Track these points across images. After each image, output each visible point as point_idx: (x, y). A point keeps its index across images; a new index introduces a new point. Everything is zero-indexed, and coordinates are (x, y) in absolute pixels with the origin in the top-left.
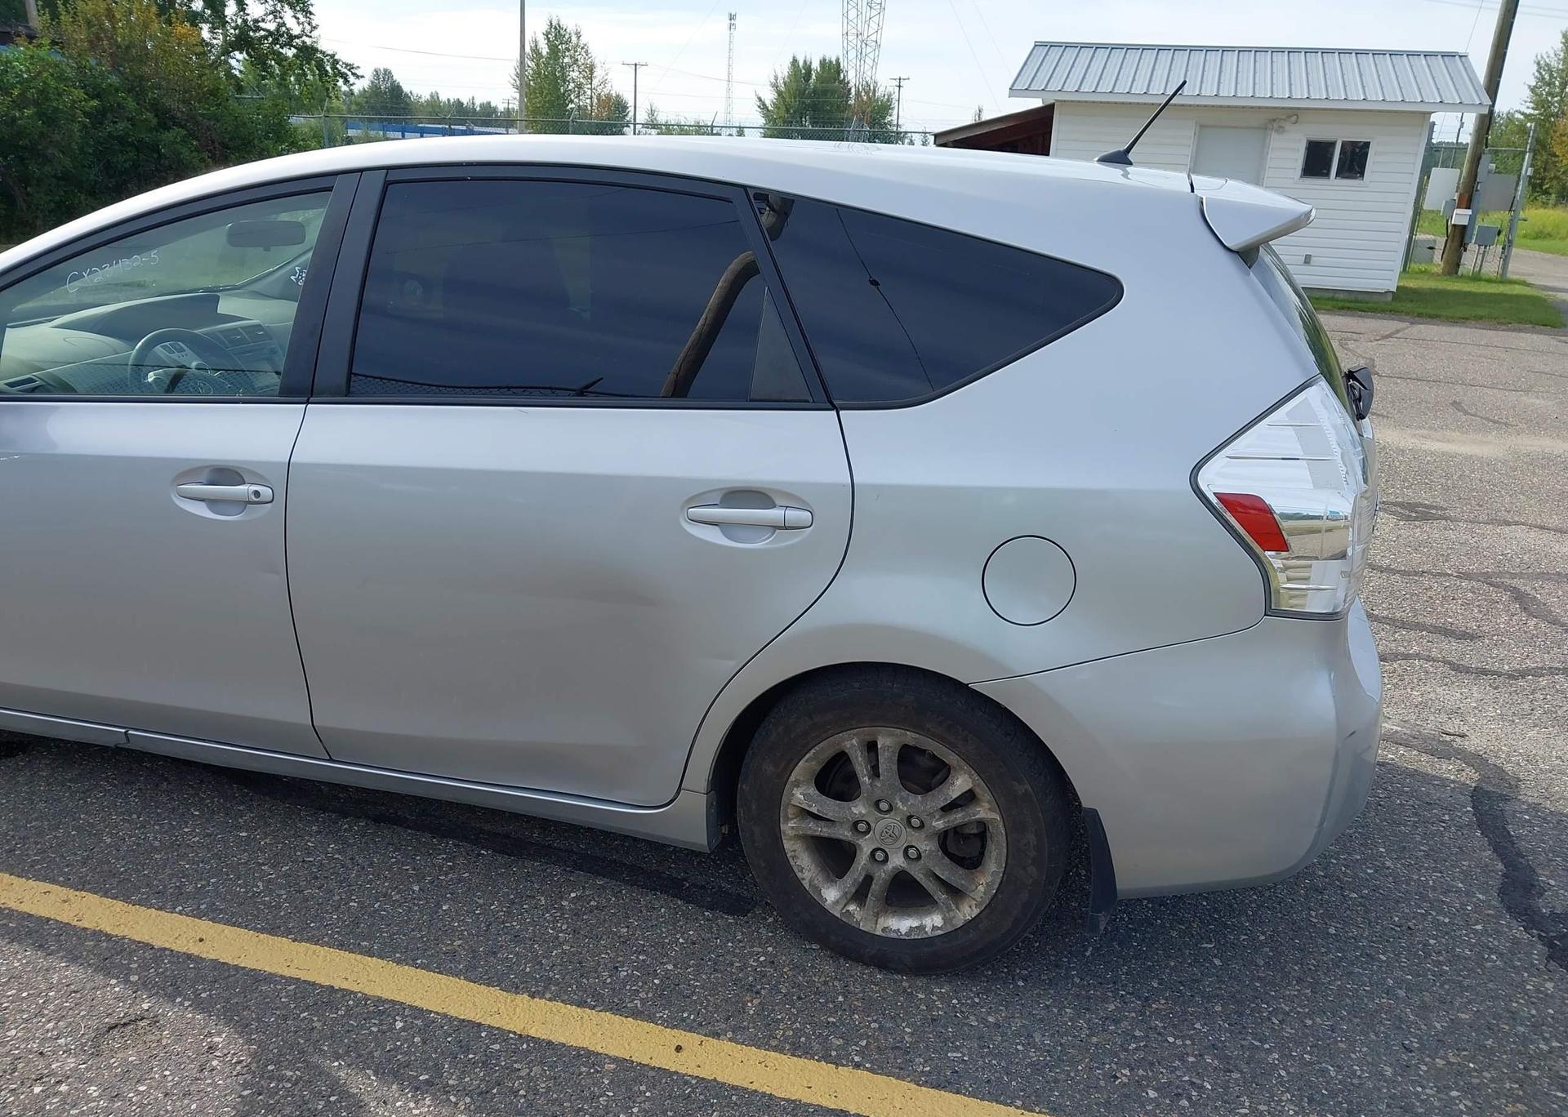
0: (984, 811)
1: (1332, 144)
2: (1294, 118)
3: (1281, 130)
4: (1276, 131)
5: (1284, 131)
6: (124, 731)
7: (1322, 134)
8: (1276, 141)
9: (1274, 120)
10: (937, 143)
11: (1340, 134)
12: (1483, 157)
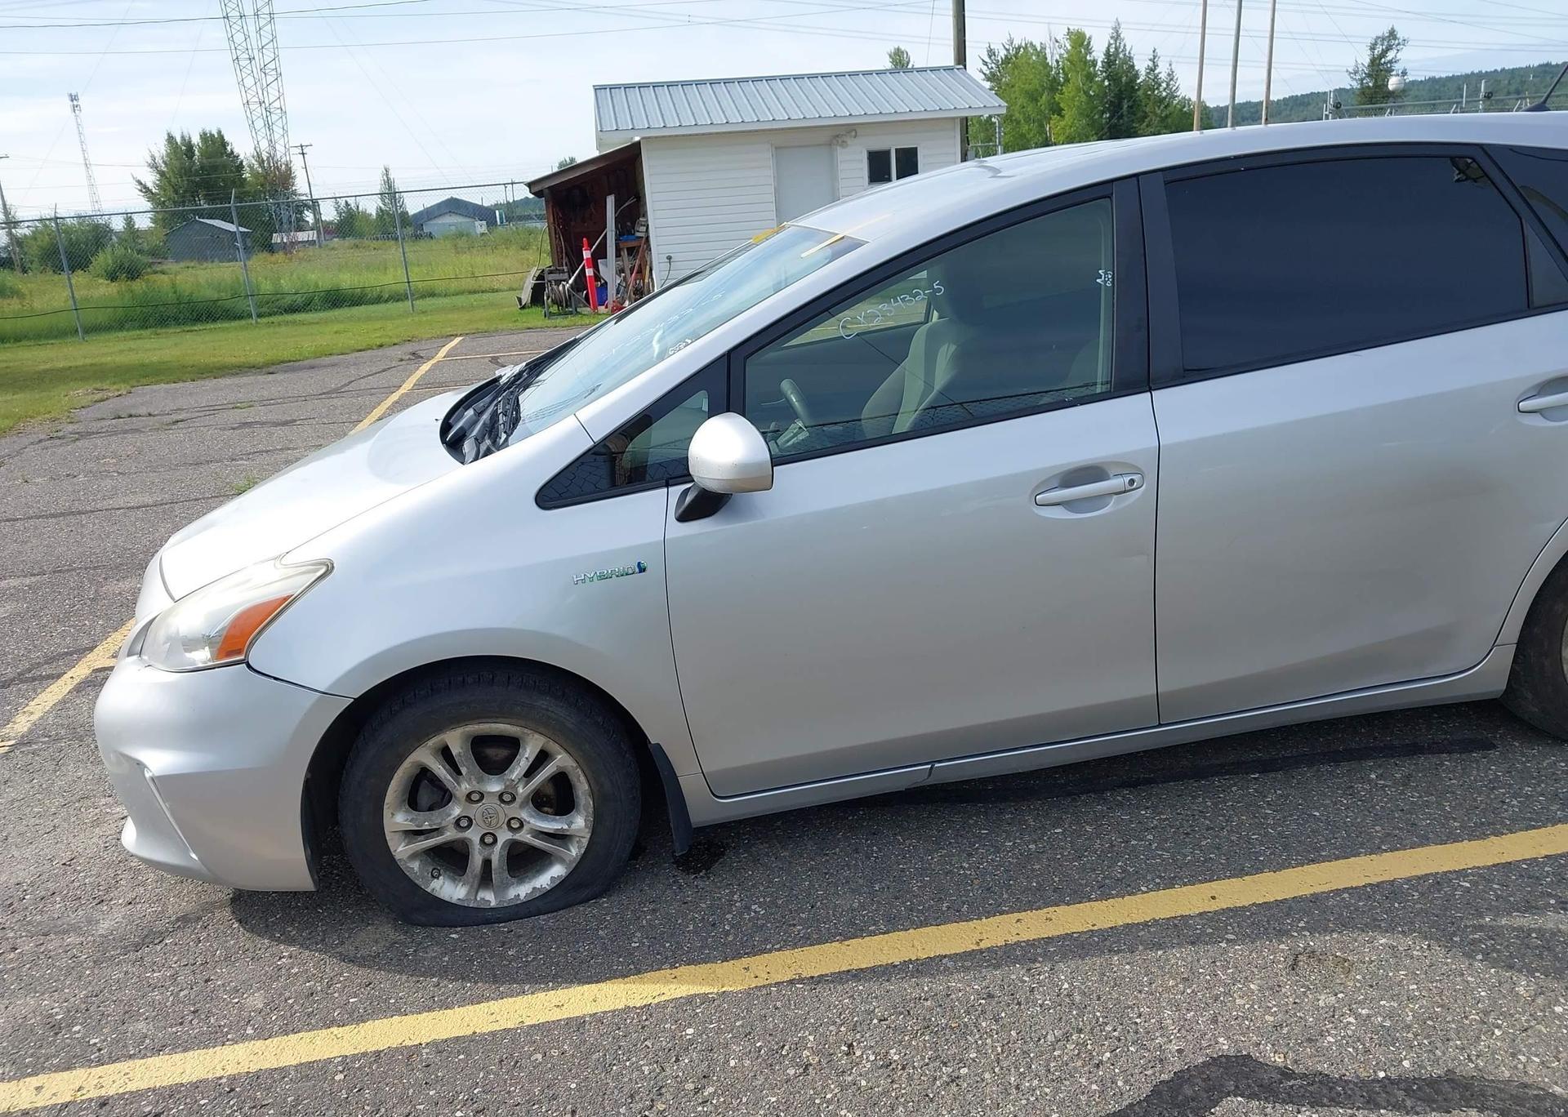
1: (888, 153)
2: (853, 133)
3: (844, 144)
4: (842, 146)
5: (847, 145)
7: (878, 145)
8: (842, 154)
9: (837, 136)
10: (533, 191)
11: (892, 143)
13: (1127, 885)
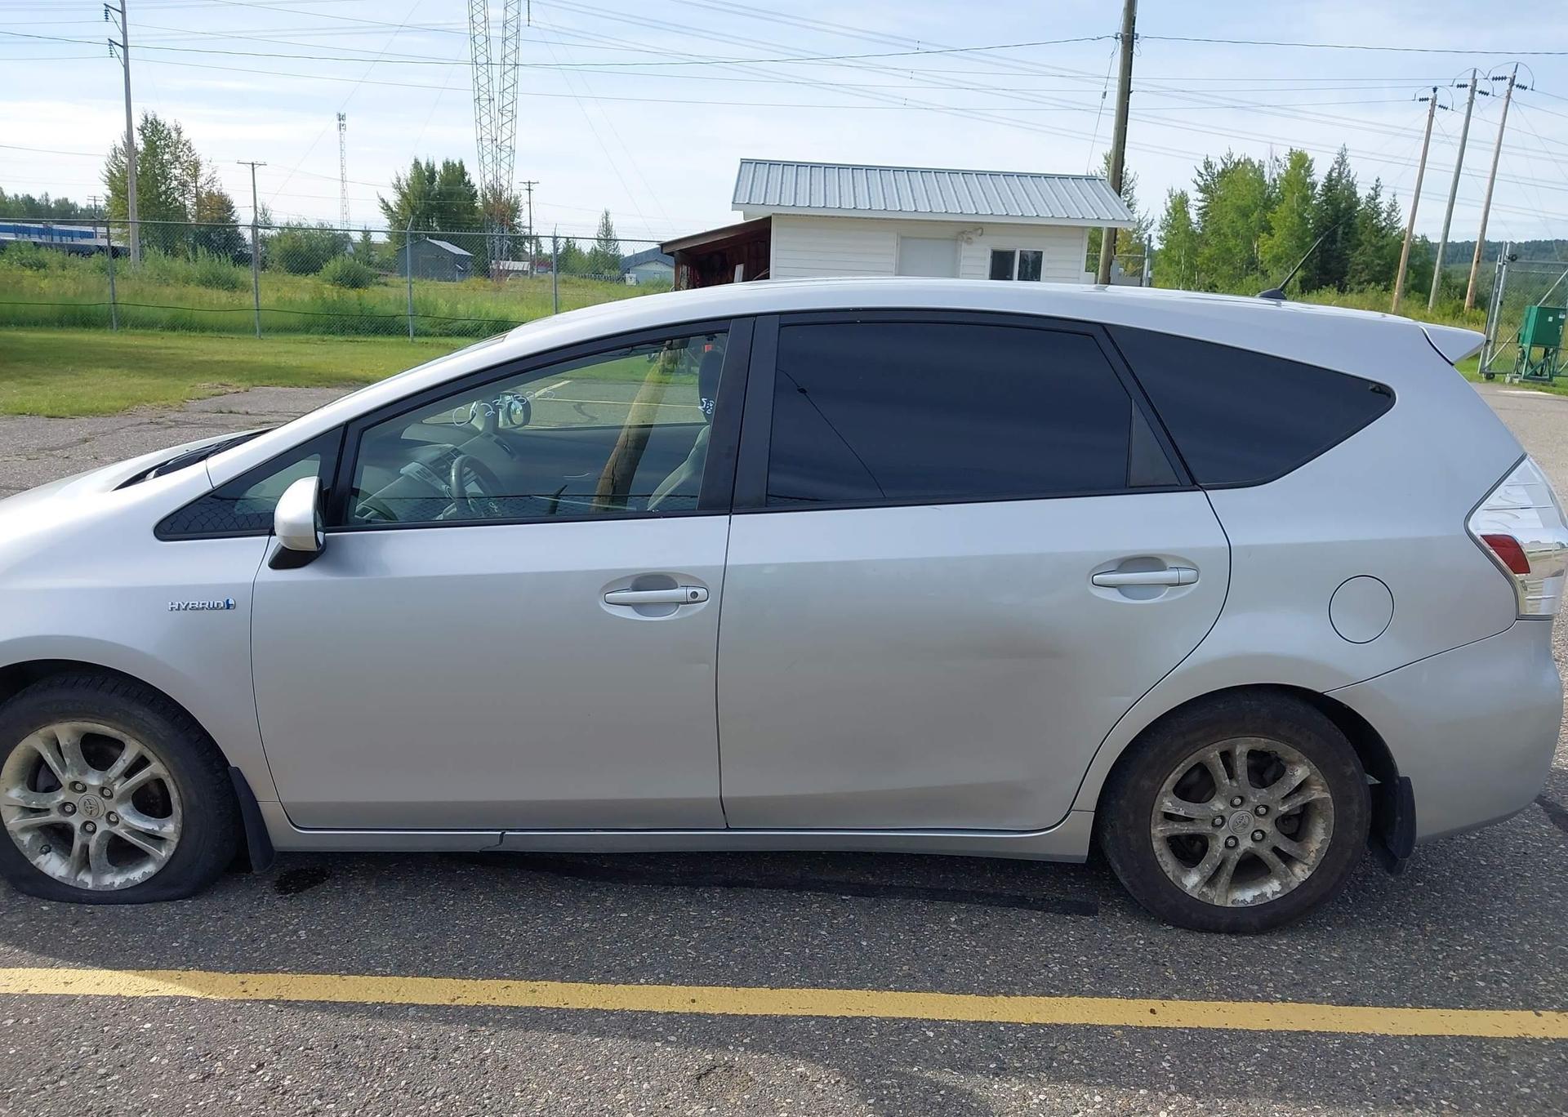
0: (1318, 792)
1: (1012, 254)
2: (980, 231)
3: (969, 241)
4: (966, 242)
5: (971, 243)
6: (500, 833)
7: (1004, 245)
8: (965, 250)
9: (963, 233)
10: (664, 252)
11: (1019, 245)
12: (1114, 262)
13: (629, 976)
